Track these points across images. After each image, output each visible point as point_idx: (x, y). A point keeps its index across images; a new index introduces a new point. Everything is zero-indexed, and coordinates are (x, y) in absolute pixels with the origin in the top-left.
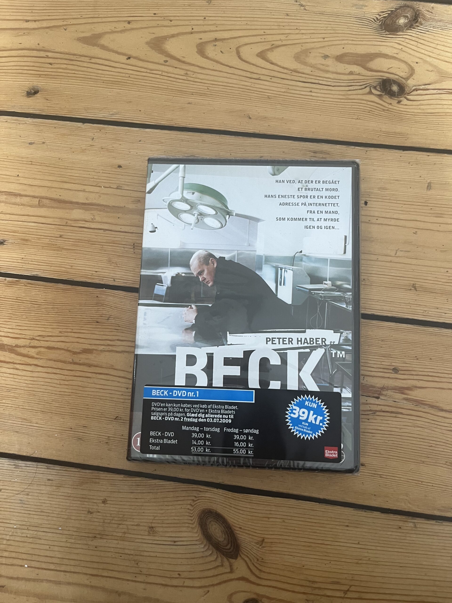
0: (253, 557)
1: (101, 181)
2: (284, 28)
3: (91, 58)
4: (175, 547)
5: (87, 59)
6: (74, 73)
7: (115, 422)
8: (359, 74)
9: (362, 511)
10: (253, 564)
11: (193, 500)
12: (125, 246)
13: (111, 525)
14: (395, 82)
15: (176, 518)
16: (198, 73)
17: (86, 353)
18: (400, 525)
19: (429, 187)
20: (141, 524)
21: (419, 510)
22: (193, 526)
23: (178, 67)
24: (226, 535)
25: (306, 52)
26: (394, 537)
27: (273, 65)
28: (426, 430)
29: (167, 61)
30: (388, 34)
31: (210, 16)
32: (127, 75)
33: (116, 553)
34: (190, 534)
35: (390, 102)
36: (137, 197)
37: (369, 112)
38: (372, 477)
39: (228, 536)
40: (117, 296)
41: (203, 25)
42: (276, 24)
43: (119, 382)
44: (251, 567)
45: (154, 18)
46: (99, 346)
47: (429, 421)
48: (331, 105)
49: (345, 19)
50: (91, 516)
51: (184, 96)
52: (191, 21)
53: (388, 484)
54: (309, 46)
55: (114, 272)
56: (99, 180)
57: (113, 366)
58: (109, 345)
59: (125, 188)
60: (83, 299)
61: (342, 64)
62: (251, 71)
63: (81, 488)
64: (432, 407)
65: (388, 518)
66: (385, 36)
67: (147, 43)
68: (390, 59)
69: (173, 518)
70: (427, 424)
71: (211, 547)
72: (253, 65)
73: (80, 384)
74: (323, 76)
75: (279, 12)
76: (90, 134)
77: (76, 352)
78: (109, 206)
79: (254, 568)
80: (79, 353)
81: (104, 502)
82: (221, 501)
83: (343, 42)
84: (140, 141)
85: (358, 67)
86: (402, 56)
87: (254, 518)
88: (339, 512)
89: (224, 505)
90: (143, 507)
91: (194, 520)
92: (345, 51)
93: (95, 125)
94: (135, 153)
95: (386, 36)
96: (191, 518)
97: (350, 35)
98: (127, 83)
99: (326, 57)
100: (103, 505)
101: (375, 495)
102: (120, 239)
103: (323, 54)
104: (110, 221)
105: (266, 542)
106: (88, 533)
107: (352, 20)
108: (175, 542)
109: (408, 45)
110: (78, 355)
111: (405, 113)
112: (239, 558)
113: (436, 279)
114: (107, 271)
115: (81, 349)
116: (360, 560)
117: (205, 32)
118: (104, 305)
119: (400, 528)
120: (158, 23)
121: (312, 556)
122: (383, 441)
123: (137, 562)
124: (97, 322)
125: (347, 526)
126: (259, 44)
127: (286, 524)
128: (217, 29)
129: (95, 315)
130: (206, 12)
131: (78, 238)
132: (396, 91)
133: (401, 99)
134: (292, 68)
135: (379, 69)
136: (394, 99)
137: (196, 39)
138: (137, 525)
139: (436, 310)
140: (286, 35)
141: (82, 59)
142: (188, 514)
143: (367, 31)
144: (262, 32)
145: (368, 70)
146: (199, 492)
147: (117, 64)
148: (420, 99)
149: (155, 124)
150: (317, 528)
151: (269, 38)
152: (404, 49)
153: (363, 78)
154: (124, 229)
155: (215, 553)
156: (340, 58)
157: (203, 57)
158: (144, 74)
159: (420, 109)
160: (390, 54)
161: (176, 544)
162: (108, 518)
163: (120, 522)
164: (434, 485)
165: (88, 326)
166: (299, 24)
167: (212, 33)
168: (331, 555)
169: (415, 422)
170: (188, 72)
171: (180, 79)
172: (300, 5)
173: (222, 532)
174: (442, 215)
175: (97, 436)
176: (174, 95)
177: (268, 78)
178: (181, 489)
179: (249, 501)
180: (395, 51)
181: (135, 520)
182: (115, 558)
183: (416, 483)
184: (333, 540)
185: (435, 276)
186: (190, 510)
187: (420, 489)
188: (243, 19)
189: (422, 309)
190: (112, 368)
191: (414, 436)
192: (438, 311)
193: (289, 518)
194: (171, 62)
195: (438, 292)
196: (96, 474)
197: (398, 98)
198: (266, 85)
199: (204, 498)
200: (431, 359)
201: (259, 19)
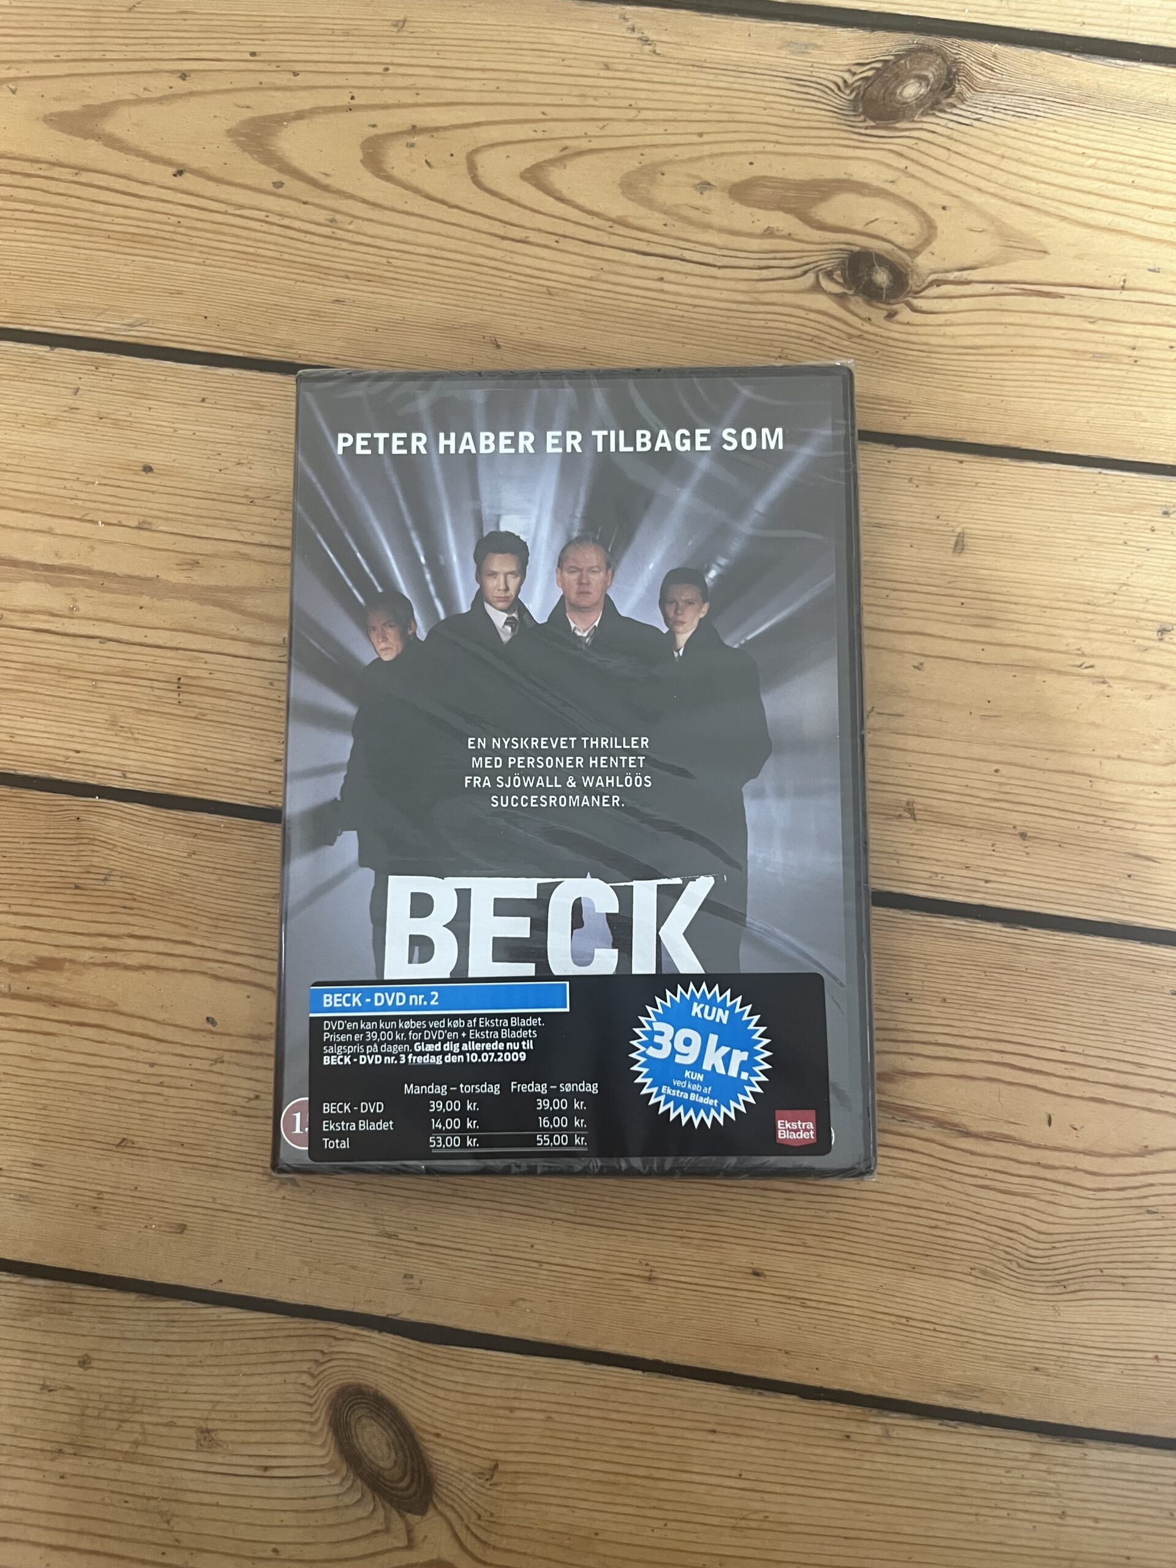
0: (468, 1509)
1: (96, 505)
2: (596, 103)
3: (79, 169)
4: (267, 1482)
5: (66, 173)
6: (32, 212)
7: (117, 1155)
8: (789, 237)
9: (752, 1394)
10: (468, 1528)
11: (317, 1361)
12: (156, 684)
13: (101, 1421)
14: (882, 260)
15: (270, 1407)
16: (364, 219)
17: (45, 968)
18: (848, 1429)
19: (960, 545)
20: (180, 1422)
21: (897, 1391)
22: (315, 1429)
23: (310, 200)
24: (400, 1454)
25: (652, 172)
26: (831, 1461)
27: (563, 205)
28: (923, 1185)
29: (279, 185)
30: (872, 128)
31: (401, 65)
32: (174, 220)
33: (113, 1492)
34: (306, 1450)
35: (866, 315)
36: (192, 554)
37: (811, 341)
38: (782, 1306)
39: (405, 1456)
40: (129, 817)
41: (382, 88)
42: (576, 91)
43: (129, 1047)
44: (460, 1535)
45: (251, 66)
46: (80, 952)
47: (931, 1161)
48: (710, 318)
49: (760, 83)
50: (49, 1399)
51: (325, 282)
52: (349, 77)
53: (822, 1323)
54: (659, 155)
55: (122, 753)
56: (91, 505)
57: (115, 1005)
58: (105, 949)
59: (161, 528)
60: (41, 823)
61: (745, 208)
62: (506, 219)
63: (26, 1324)
64: (941, 1124)
65: (816, 1412)
66: (863, 131)
67: (231, 133)
68: (875, 196)
69: (261, 1407)
70: (925, 1169)
71: (359, 1482)
72: (510, 201)
73: (27, 1050)
74: (693, 238)
75: (585, 57)
76: (71, 378)
77: (17, 965)
78: (115, 575)
79: (469, 1536)
80: (27, 969)
81: (84, 1363)
82: (390, 1365)
83: (752, 147)
84: (203, 400)
85: (789, 216)
86: (905, 188)
87: (472, 1408)
88: (693, 1395)
89: (396, 1375)
90: (184, 1380)
91: (317, 1415)
92: (758, 170)
93: (84, 353)
94: (190, 433)
95: (868, 132)
96: (309, 1409)
97: (772, 129)
98: (173, 240)
99: (704, 186)
100: (80, 1370)
101: (786, 1353)
102: (142, 666)
103: (698, 177)
104: (116, 614)
105: (504, 1472)
106: (42, 1440)
107: (777, 85)
108: (266, 1468)
109: (924, 159)
110: (24, 974)
111: (905, 345)
112: (431, 1513)
113: (968, 791)
114: (107, 751)
115: (33, 959)
116: (743, 1519)
117: (386, 107)
118: (97, 843)
119: (848, 1437)
120: (264, 80)
121: (619, 1509)
122: (812, 1213)
123: (168, 1518)
124: (77, 887)
125: (714, 1431)
126: (529, 145)
127: (558, 1426)
128: (420, 100)
129: (70, 869)
130: (390, 52)
131: (30, 659)
132: (884, 286)
133: (895, 307)
134: (614, 215)
135: (842, 223)
136: (878, 308)
137: (360, 125)
138: (165, 1425)
139: (964, 873)
140: (601, 124)
141: (56, 172)
142: (300, 1398)
143: (817, 118)
144: (536, 113)
145: (813, 227)
146: (331, 1340)
147: (148, 188)
148: (945, 308)
149: (246, 355)
150: (634, 1436)
151: (557, 129)
152: (913, 168)
153: (800, 246)
154: (155, 637)
155: (369, 1496)
156: (741, 192)
157: (378, 176)
158: (219, 218)
159: (944, 335)
160: (876, 183)
161: (268, 1473)
162: (96, 1404)
163: (127, 1416)
164: (938, 1327)
165: (53, 897)
166: (637, 94)
167: (404, 111)
168: (669, 1506)
169: (897, 1163)
170: (338, 217)
171: (313, 234)
172: (640, 39)
173: (388, 1445)
174: (987, 622)
175: (67, 1190)
176: (296, 277)
177: (550, 240)
178: (286, 1333)
179: (462, 1365)
180: (890, 175)
181: (163, 1412)
182: (112, 1505)
183: (893, 1323)
184: (674, 1466)
185: (965, 782)
186: (309, 1387)
187: (901, 1338)
188: (486, 75)
189: (927, 868)
190: (112, 1009)
191: (892, 1199)
192: (970, 874)
193: (565, 1409)
194: (293, 186)
195: (970, 825)
196: (64, 1291)
197: (889, 304)
198: (543, 259)
199: (345, 1356)
200: (944, 1000)
201: (531, 77)
